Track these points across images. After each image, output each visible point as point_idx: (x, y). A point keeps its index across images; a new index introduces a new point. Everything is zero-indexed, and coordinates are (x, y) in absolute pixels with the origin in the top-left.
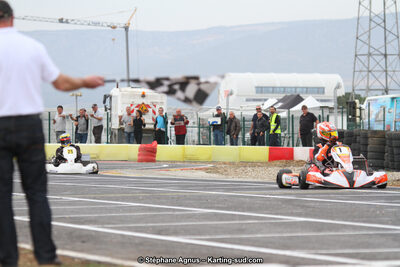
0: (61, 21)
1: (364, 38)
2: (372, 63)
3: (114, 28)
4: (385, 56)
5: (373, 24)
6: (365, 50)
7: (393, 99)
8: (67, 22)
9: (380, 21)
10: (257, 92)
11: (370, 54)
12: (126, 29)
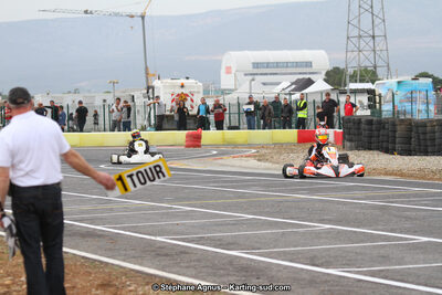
0: (86, 12)
1: (355, 22)
2: (363, 44)
3: (132, 17)
4: (373, 37)
5: (362, 10)
6: (355, 33)
7: (399, 82)
8: (91, 13)
9: (368, 7)
10: (254, 67)
11: (360, 36)
12: (143, 17)
